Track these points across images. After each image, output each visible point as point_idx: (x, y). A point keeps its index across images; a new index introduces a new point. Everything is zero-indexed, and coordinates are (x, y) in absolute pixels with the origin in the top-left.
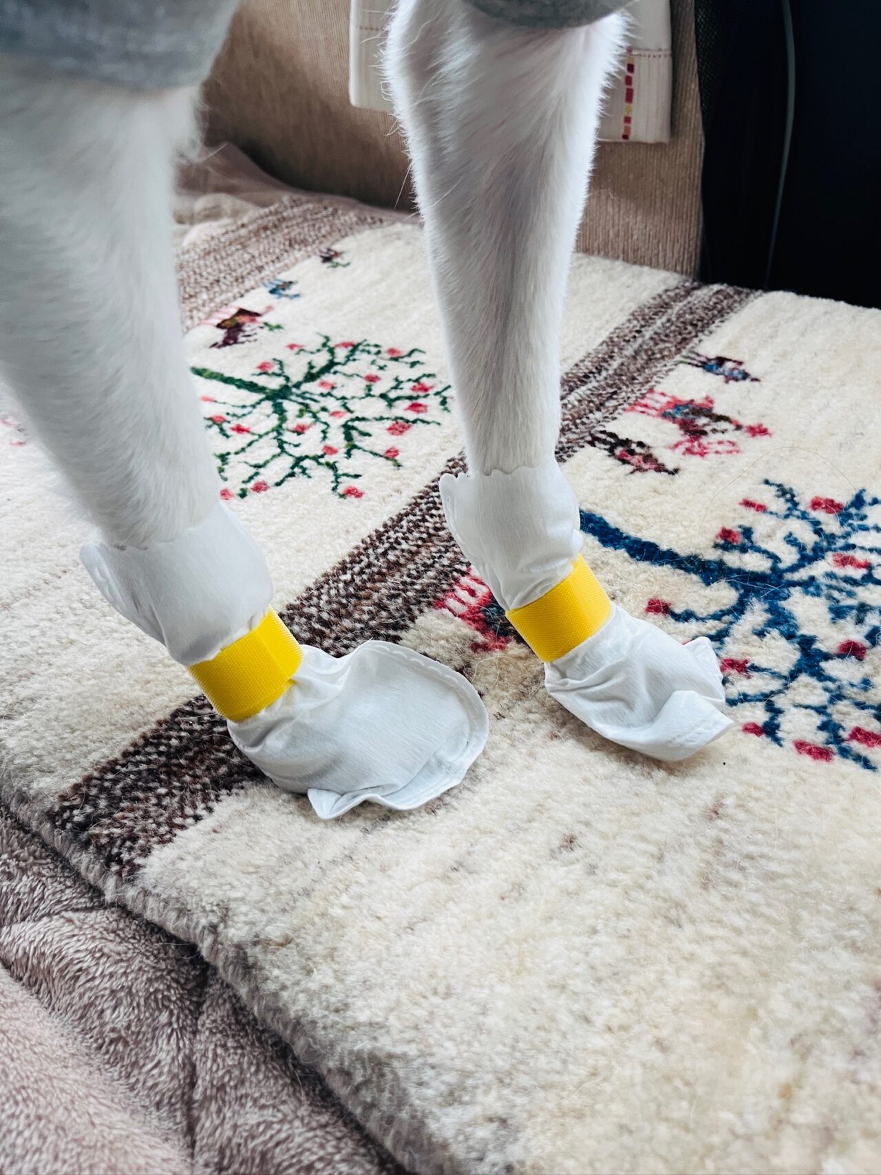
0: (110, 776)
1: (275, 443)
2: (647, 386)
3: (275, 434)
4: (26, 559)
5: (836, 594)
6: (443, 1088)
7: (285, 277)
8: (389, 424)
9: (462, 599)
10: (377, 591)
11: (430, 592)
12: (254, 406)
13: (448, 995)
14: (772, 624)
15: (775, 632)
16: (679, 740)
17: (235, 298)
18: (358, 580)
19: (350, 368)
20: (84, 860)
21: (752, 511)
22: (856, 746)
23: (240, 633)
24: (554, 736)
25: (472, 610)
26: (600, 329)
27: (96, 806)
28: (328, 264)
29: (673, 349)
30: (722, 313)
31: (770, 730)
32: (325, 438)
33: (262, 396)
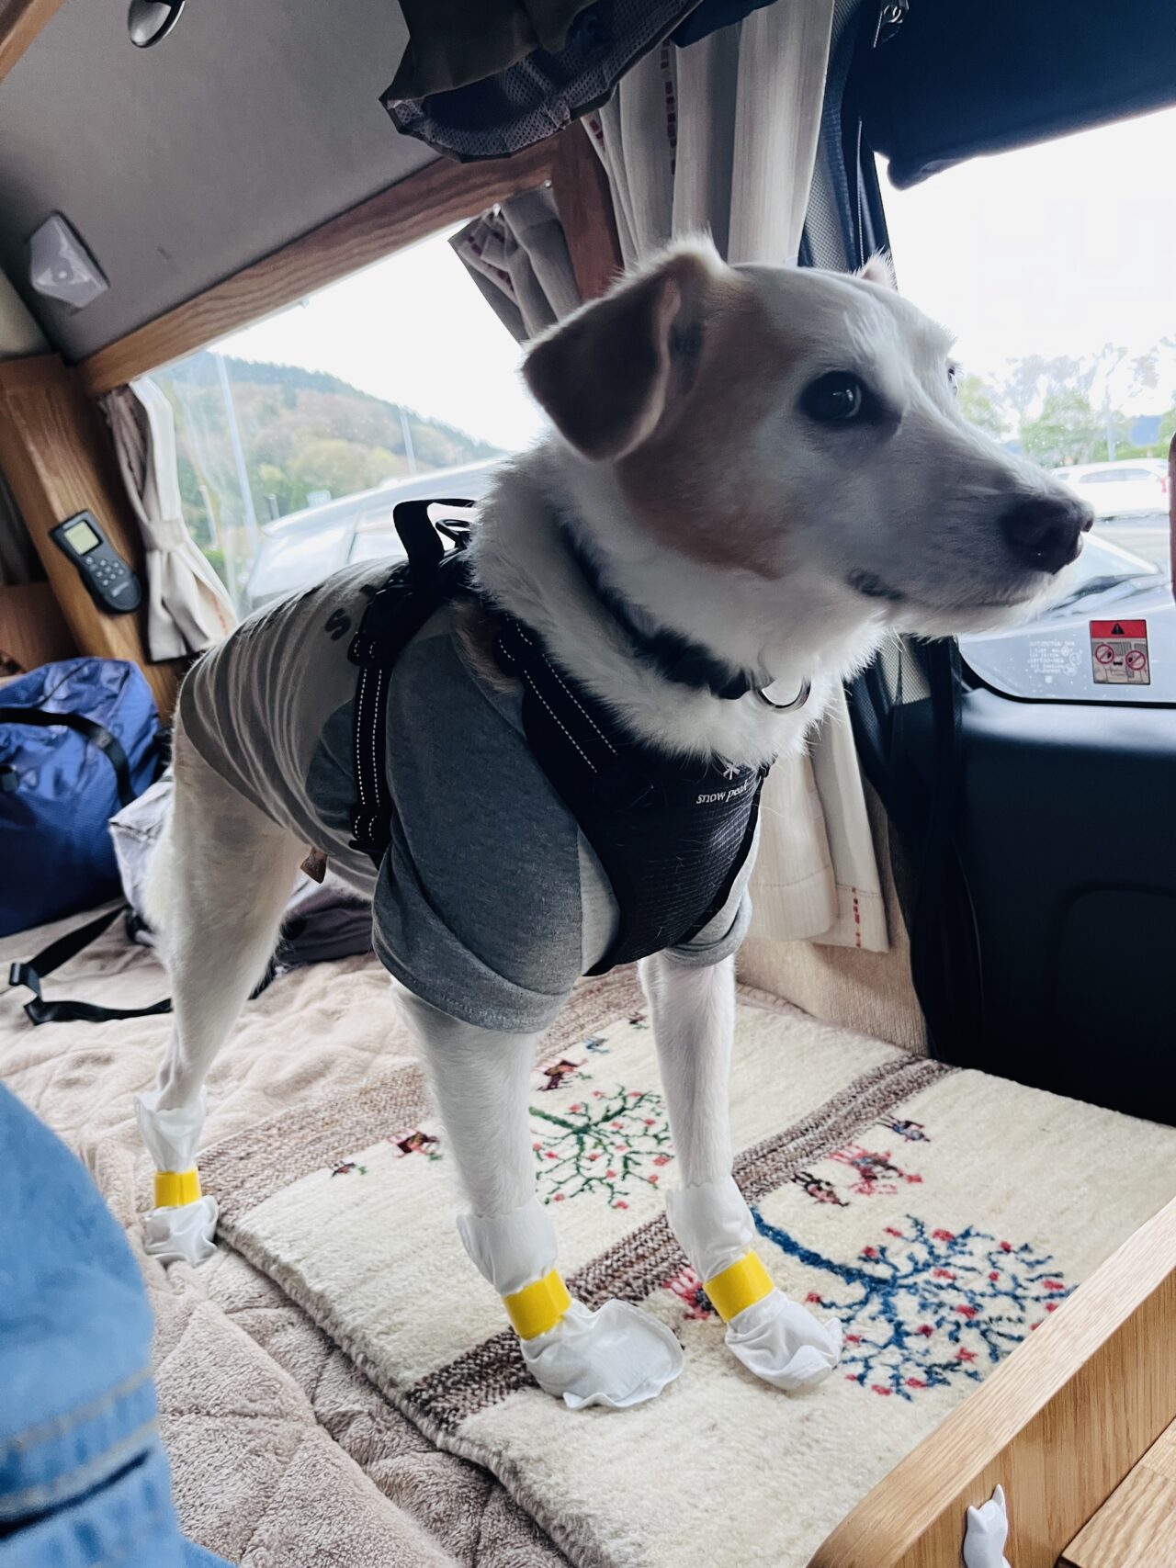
0: (445, 1374)
1: (574, 1166)
2: (848, 1141)
3: (575, 1160)
4: (402, 1236)
5: (926, 1295)
6: (612, 1530)
7: (600, 1035)
8: (655, 1157)
9: (683, 1283)
10: (626, 1273)
11: (662, 1276)
12: (563, 1138)
13: (623, 1491)
14: (884, 1312)
15: (882, 1318)
16: (795, 1374)
17: (560, 1051)
18: (615, 1265)
19: (635, 1113)
20: (425, 1424)
21: (891, 1235)
22: (907, 1389)
23: (535, 1278)
24: (725, 1375)
25: (689, 1292)
26: (826, 1093)
27: (435, 1391)
28: (634, 1026)
29: (876, 1112)
30: (920, 1085)
31: (861, 1379)
32: (609, 1165)
33: (570, 1131)
